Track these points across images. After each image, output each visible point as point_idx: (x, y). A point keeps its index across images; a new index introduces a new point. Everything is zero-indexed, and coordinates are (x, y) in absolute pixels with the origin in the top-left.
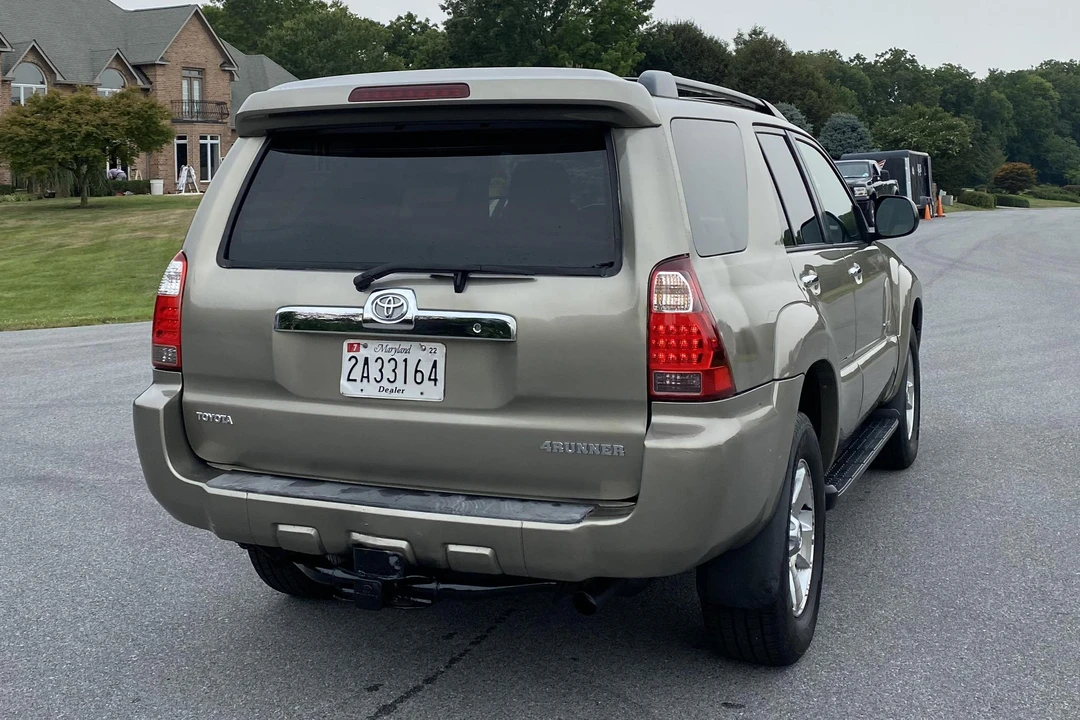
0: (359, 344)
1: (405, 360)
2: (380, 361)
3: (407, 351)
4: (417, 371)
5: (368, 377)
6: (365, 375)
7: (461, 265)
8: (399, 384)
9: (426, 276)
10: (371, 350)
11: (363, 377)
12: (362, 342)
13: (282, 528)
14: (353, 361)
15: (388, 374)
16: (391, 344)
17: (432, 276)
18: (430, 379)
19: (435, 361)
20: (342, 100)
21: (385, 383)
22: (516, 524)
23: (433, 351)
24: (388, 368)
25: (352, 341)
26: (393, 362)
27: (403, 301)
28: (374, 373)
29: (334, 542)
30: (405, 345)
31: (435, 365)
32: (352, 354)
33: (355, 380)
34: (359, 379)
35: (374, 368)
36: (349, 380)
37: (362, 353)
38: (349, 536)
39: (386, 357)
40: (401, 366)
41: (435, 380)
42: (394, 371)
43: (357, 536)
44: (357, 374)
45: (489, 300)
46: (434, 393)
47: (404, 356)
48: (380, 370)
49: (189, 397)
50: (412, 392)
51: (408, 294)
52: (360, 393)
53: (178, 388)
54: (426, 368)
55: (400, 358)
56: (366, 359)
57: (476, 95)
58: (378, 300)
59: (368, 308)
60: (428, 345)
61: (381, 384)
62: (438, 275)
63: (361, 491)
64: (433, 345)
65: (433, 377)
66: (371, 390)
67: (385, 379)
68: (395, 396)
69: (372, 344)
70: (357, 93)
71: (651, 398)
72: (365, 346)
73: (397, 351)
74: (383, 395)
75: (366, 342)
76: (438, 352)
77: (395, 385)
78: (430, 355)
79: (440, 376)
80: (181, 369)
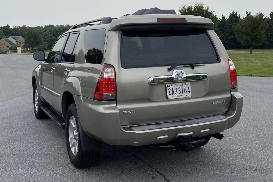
0: (170, 85)
1: (182, 88)
2: (176, 89)
3: (182, 85)
4: (185, 90)
5: (174, 93)
6: (173, 93)
7: (192, 62)
8: (181, 94)
9: (182, 66)
10: (173, 86)
11: (172, 93)
12: (170, 84)
13: (158, 138)
14: (169, 90)
15: (179, 92)
16: (178, 84)
17: (184, 66)
18: (188, 92)
19: (189, 87)
20: (155, 21)
21: (178, 94)
22: (216, 122)
24: (178, 90)
26: (179, 88)
27: (182, 73)
28: (175, 92)
30: (181, 84)
31: (189, 88)
32: (169, 88)
33: (171, 95)
34: (172, 94)
35: (175, 91)
36: (169, 95)
37: (171, 87)
39: (177, 87)
41: (189, 92)
42: (180, 91)
45: (200, 70)
46: (189, 95)
47: (182, 87)
48: (177, 91)
50: (184, 96)
51: (183, 71)
52: (172, 98)
54: (187, 89)
55: (181, 87)
56: (173, 89)
57: (188, 21)
58: (176, 73)
59: (174, 74)
60: (187, 83)
61: (177, 95)
63: (174, 123)
64: (188, 83)
65: (189, 91)
66: (175, 97)
68: (181, 97)
69: (173, 85)
71: (231, 88)
72: (171, 85)
73: (180, 86)
74: (178, 97)
75: (171, 84)
76: (189, 85)
77: (180, 94)
78: (187, 86)
79: (190, 90)
80: (116, 100)
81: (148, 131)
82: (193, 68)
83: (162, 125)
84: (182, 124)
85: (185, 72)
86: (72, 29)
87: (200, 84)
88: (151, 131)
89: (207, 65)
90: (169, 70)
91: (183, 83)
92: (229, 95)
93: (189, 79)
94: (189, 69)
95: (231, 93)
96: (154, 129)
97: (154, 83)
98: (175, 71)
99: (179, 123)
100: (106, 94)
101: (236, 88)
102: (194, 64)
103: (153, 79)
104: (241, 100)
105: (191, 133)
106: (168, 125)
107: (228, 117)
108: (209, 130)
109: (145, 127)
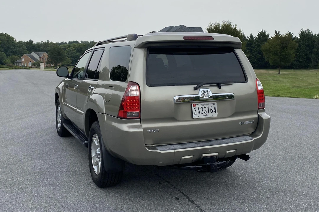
1: (208, 107)
3: (208, 105)
4: (211, 110)
5: (199, 113)
7: (217, 82)
8: (207, 113)
9: (208, 85)
10: (199, 106)
11: (198, 113)
12: (196, 104)
13: (183, 158)
14: (195, 109)
15: (204, 111)
16: (204, 103)
17: (210, 85)
18: (214, 111)
20: (182, 39)
21: (204, 114)
22: (242, 142)
23: (214, 104)
24: (204, 110)
25: (193, 104)
26: (205, 108)
28: (201, 112)
29: (196, 157)
30: (207, 103)
31: (215, 108)
32: (194, 107)
35: (201, 110)
36: (195, 114)
37: (197, 107)
38: (202, 155)
39: (203, 107)
40: (207, 109)
41: (215, 111)
43: (204, 155)
44: (197, 112)
45: (226, 90)
46: (215, 114)
47: (207, 106)
48: (202, 111)
49: (144, 126)
50: (210, 115)
52: (198, 117)
53: (140, 124)
54: (213, 109)
55: (207, 107)
56: (198, 108)
60: (213, 103)
62: (211, 85)
66: (201, 116)
67: (204, 113)
68: (207, 117)
69: (199, 104)
70: (185, 37)
71: (259, 109)
72: (197, 105)
73: (206, 105)
74: (204, 117)
78: (214, 105)
79: (216, 110)
80: (140, 118)
81: (173, 151)
82: (220, 87)
83: (187, 145)
84: (207, 144)
85: (211, 91)
86: (97, 45)
87: (227, 104)
88: (176, 151)
89: (234, 84)
90: (195, 89)
91: (209, 103)
92: (256, 116)
93: (215, 98)
94: (216, 88)
95: (258, 113)
96: (179, 149)
97: (180, 102)
98: (201, 90)
99: (204, 144)
100: (130, 112)
101: (263, 108)
102: (221, 83)
103: (179, 98)
104: (268, 120)
105: (217, 154)
106: (194, 144)
107: (255, 138)
108: (234, 151)
109: (170, 146)
